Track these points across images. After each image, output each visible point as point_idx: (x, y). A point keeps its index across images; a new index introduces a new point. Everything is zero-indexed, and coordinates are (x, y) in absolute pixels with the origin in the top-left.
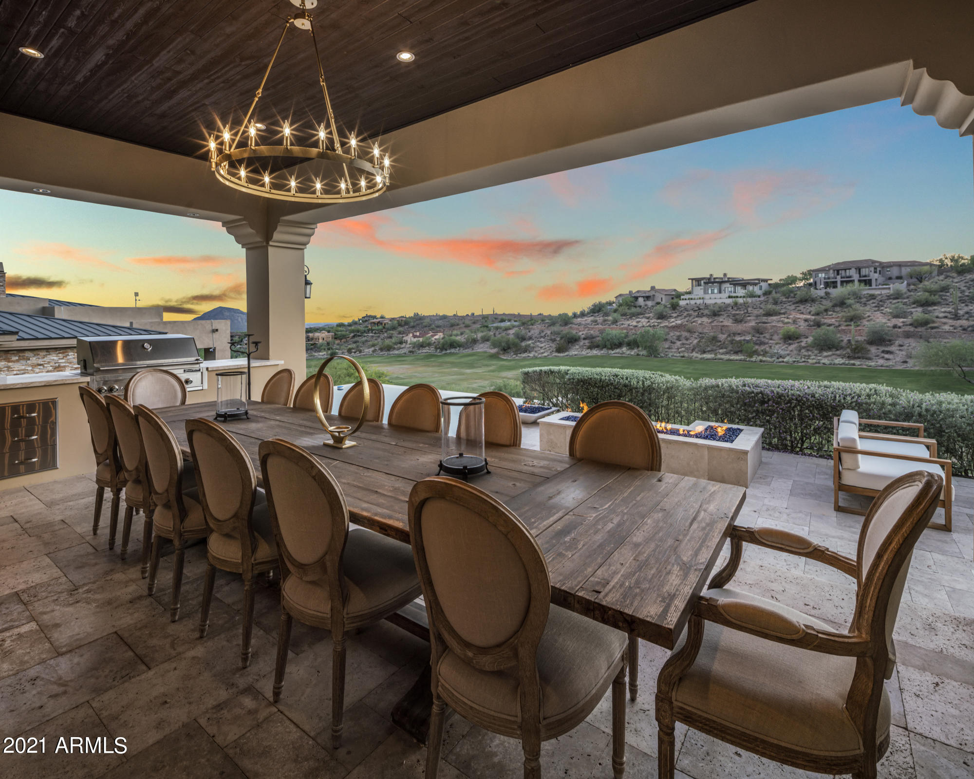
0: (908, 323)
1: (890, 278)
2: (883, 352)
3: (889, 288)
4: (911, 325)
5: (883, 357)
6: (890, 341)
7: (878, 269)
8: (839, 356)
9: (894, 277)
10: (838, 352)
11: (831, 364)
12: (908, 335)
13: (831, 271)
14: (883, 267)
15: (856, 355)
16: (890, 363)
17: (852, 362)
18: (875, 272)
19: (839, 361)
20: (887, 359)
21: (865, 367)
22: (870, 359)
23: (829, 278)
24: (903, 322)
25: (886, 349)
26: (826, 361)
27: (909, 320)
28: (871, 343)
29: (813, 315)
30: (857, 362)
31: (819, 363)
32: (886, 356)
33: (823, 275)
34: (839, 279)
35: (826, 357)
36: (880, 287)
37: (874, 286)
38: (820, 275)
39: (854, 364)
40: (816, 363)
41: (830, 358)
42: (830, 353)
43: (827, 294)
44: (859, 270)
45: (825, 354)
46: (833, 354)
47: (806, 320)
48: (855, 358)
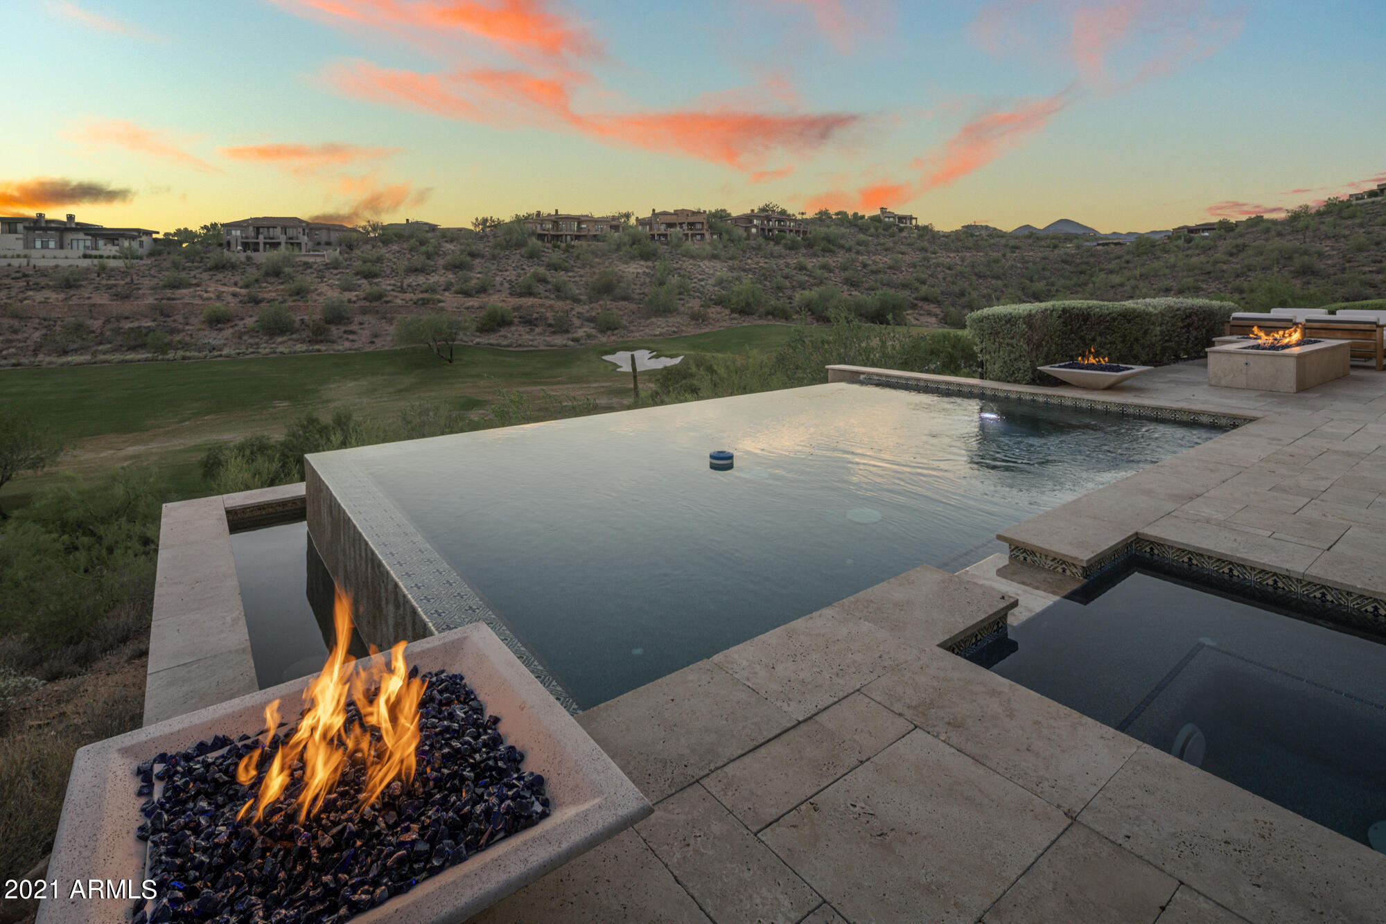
0: (362, 297)
1: (319, 244)
2: (345, 332)
3: (323, 256)
4: (365, 299)
5: (347, 339)
6: (348, 319)
7: (306, 231)
8: (297, 341)
9: (323, 242)
10: (294, 336)
11: (291, 353)
12: (364, 311)
13: (251, 229)
14: (311, 229)
15: (319, 338)
16: (356, 346)
17: (317, 347)
18: (304, 234)
19: (300, 347)
20: (353, 341)
21: (332, 352)
22: (333, 342)
23: (247, 238)
24: (357, 296)
25: (347, 329)
26: (281, 349)
27: (361, 294)
28: (329, 322)
29: (241, 288)
30: (322, 347)
31: (275, 352)
32: (351, 337)
33: (239, 233)
34: (261, 239)
35: (281, 343)
36: (311, 253)
37: (303, 252)
38: (233, 232)
39: (319, 351)
40: (271, 353)
41: (286, 345)
42: (285, 338)
43: (249, 258)
44: (284, 229)
45: (280, 340)
46: (289, 340)
47: (235, 295)
48: (317, 342)
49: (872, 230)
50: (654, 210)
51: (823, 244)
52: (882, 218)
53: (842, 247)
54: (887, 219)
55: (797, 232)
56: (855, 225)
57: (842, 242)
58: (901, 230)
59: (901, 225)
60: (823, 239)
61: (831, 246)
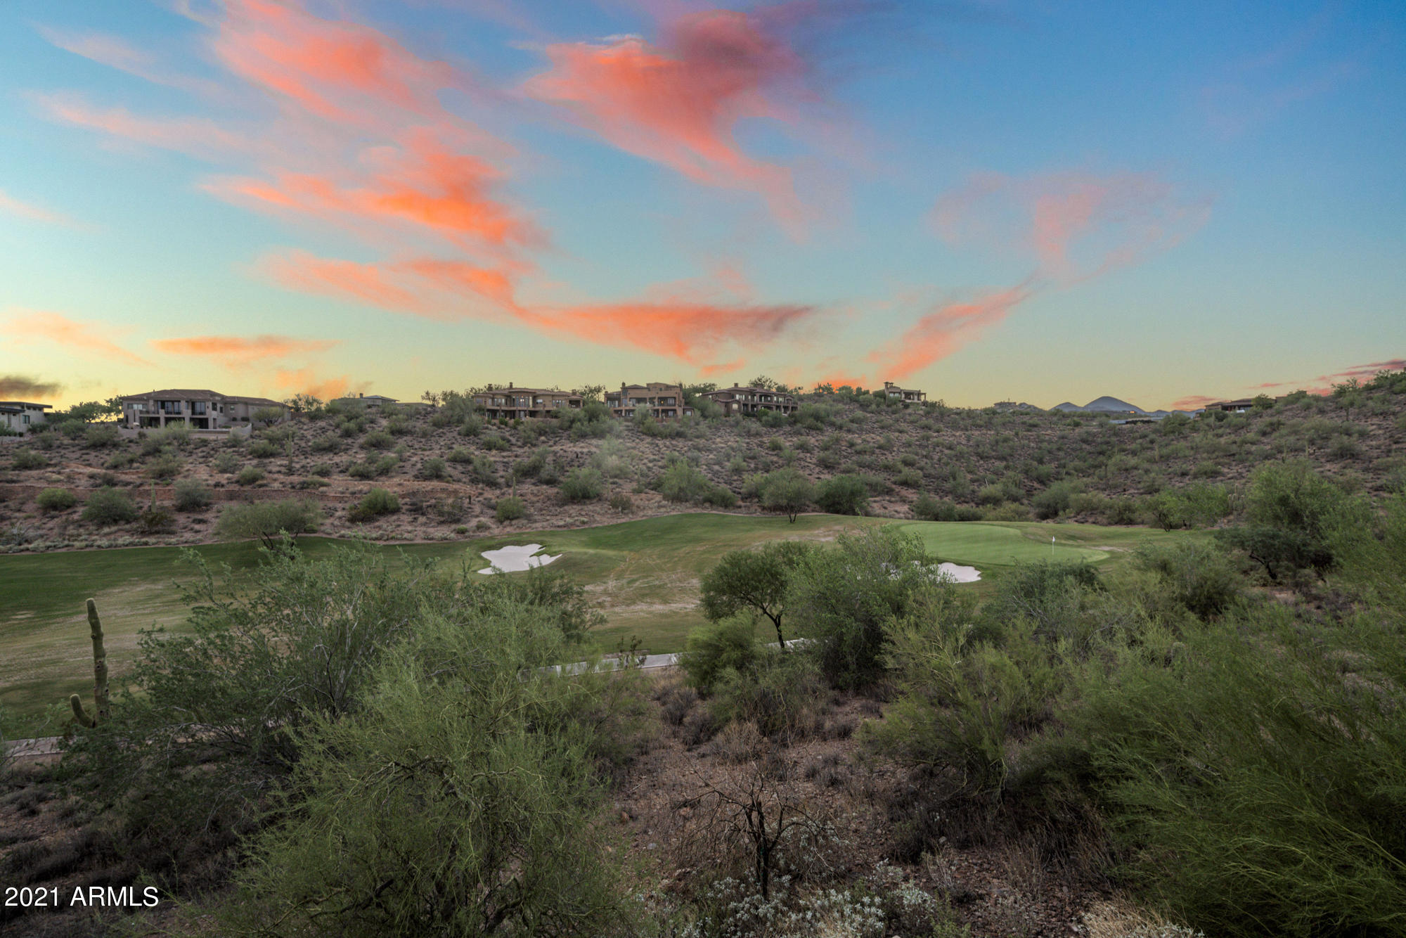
0: (234, 480)
1: (234, 419)
2: (195, 521)
3: (228, 432)
4: (237, 482)
5: (192, 529)
6: (206, 505)
7: (219, 406)
8: (128, 531)
9: (239, 418)
10: (127, 527)
11: (110, 546)
12: (231, 496)
13: (151, 402)
14: (225, 404)
15: (155, 529)
16: (199, 536)
17: (144, 540)
18: (214, 409)
19: (127, 539)
20: (197, 532)
21: (162, 545)
22: (173, 533)
23: (148, 412)
24: (228, 479)
25: (200, 517)
26: (104, 542)
27: (236, 476)
28: (181, 509)
29: (107, 468)
30: (152, 540)
31: (92, 546)
32: (197, 527)
33: (140, 407)
34: (162, 414)
35: (106, 535)
36: (218, 430)
37: (211, 429)
38: (135, 406)
39: (146, 544)
40: (87, 546)
41: (113, 537)
42: (114, 528)
43: (142, 435)
44: (193, 404)
45: (106, 530)
46: (119, 530)
47: (92, 477)
48: (151, 534)
49: (874, 407)
50: (624, 384)
51: (810, 421)
52: (887, 393)
53: (833, 424)
54: (892, 395)
55: (786, 408)
56: (857, 401)
57: (833, 419)
58: (907, 406)
59: (908, 401)
60: (812, 415)
61: (819, 424)
